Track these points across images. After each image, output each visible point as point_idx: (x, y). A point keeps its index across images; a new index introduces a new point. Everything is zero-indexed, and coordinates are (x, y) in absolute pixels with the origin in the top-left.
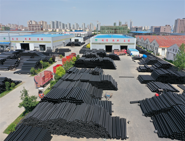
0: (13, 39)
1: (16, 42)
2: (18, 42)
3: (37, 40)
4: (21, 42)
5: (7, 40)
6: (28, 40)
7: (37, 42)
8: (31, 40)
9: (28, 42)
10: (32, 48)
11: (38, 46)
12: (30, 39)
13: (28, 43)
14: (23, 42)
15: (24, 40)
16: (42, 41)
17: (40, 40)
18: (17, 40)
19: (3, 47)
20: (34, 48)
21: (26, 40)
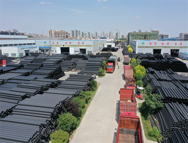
0: (53, 43)
1: (56, 46)
2: (59, 46)
3: (77, 44)
4: (62, 45)
5: (48, 44)
6: (68, 44)
7: (78, 46)
8: (72, 44)
9: (69, 46)
10: (72, 52)
11: (79, 50)
13: (69, 47)
14: (64, 46)
15: (65, 44)
16: (83, 45)
17: (81, 44)
18: (58, 44)
19: (44, 51)
20: (74, 52)
21: (66, 44)
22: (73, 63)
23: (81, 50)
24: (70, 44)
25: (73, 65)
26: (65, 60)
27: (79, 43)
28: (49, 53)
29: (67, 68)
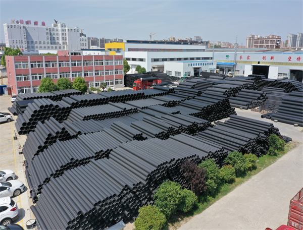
0: (241, 58)
1: (245, 62)
2: (251, 62)
3: (287, 61)
4: (255, 62)
5: (231, 59)
6: (268, 59)
7: (286, 64)
8: (275, 60)
9: (268, 63)
10: (273, 75)
11: (288, 72)
12: (272, 58)
13: (268, 65)
14: (259, 63)
15: (261, 60)
16: (298, 62)
17: (294, 60)
18: (248, 60)
19: (223, 70)
20: (277, 74)
21: (264, 61)
22: (260, 95)
23: (293, 72)
24: (272, 61)
25: (259, 98)
26: (248, 88)
27: (290, 58)
28: (232, 74)
29: (246, 103)
